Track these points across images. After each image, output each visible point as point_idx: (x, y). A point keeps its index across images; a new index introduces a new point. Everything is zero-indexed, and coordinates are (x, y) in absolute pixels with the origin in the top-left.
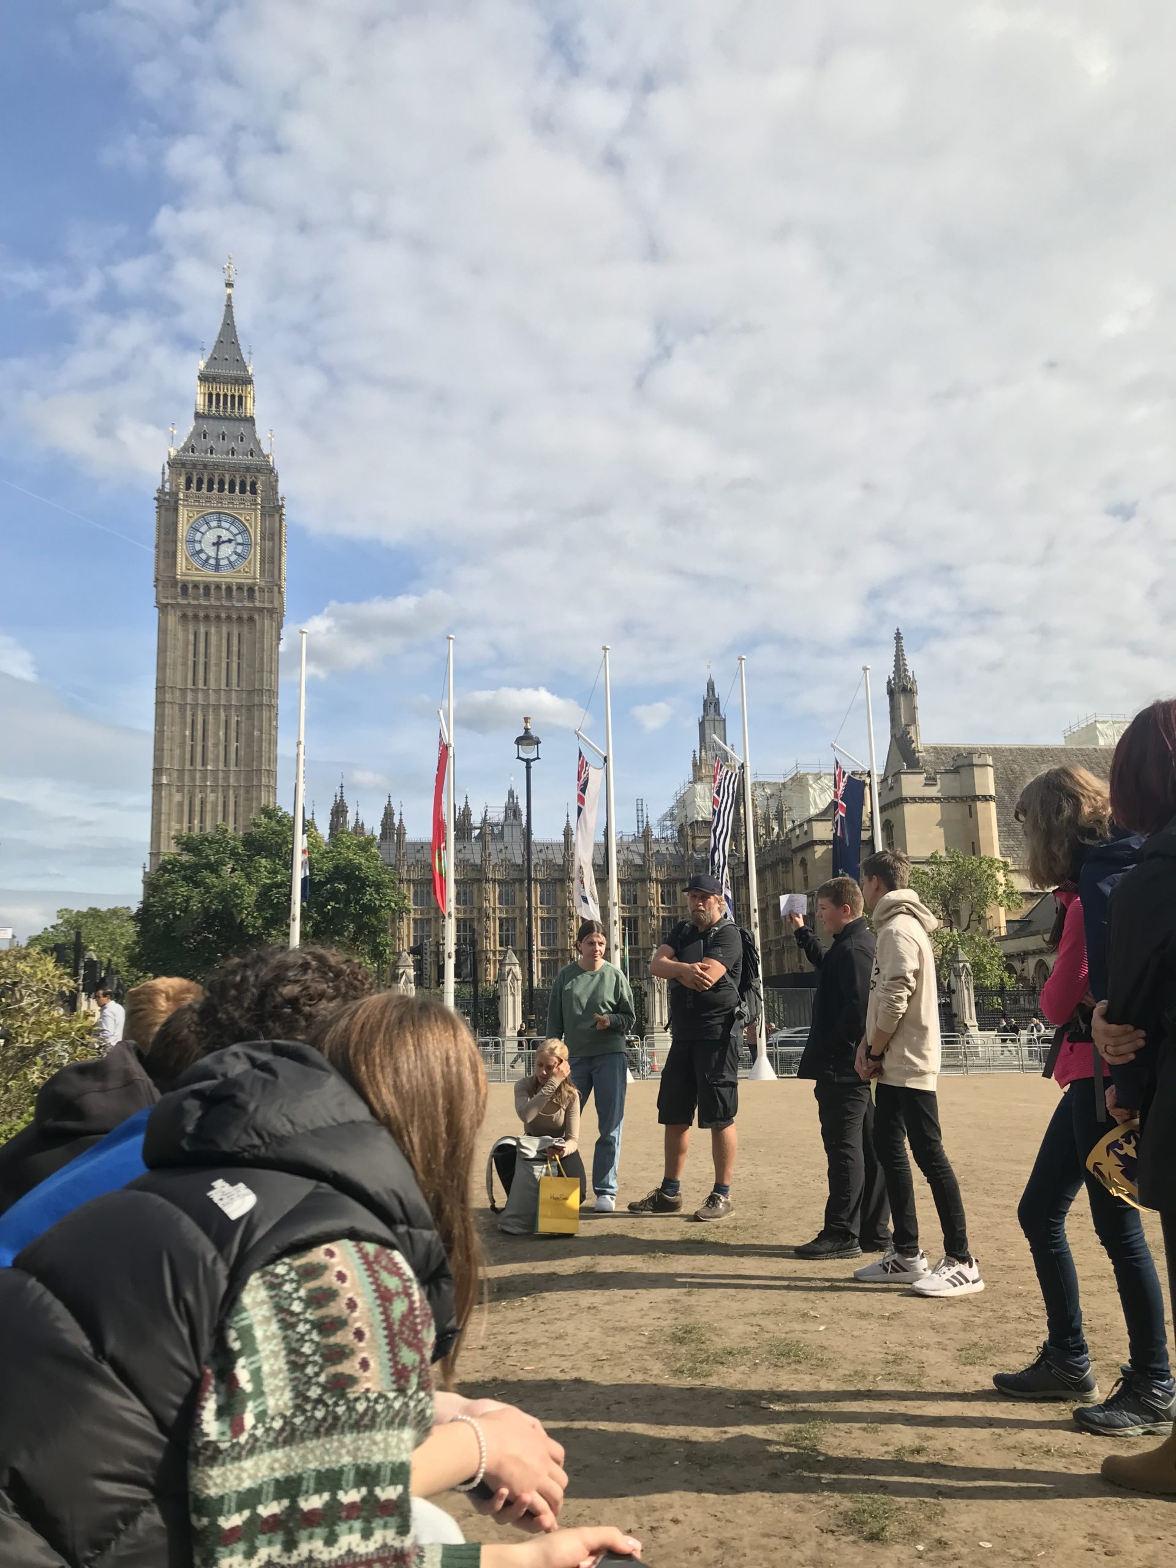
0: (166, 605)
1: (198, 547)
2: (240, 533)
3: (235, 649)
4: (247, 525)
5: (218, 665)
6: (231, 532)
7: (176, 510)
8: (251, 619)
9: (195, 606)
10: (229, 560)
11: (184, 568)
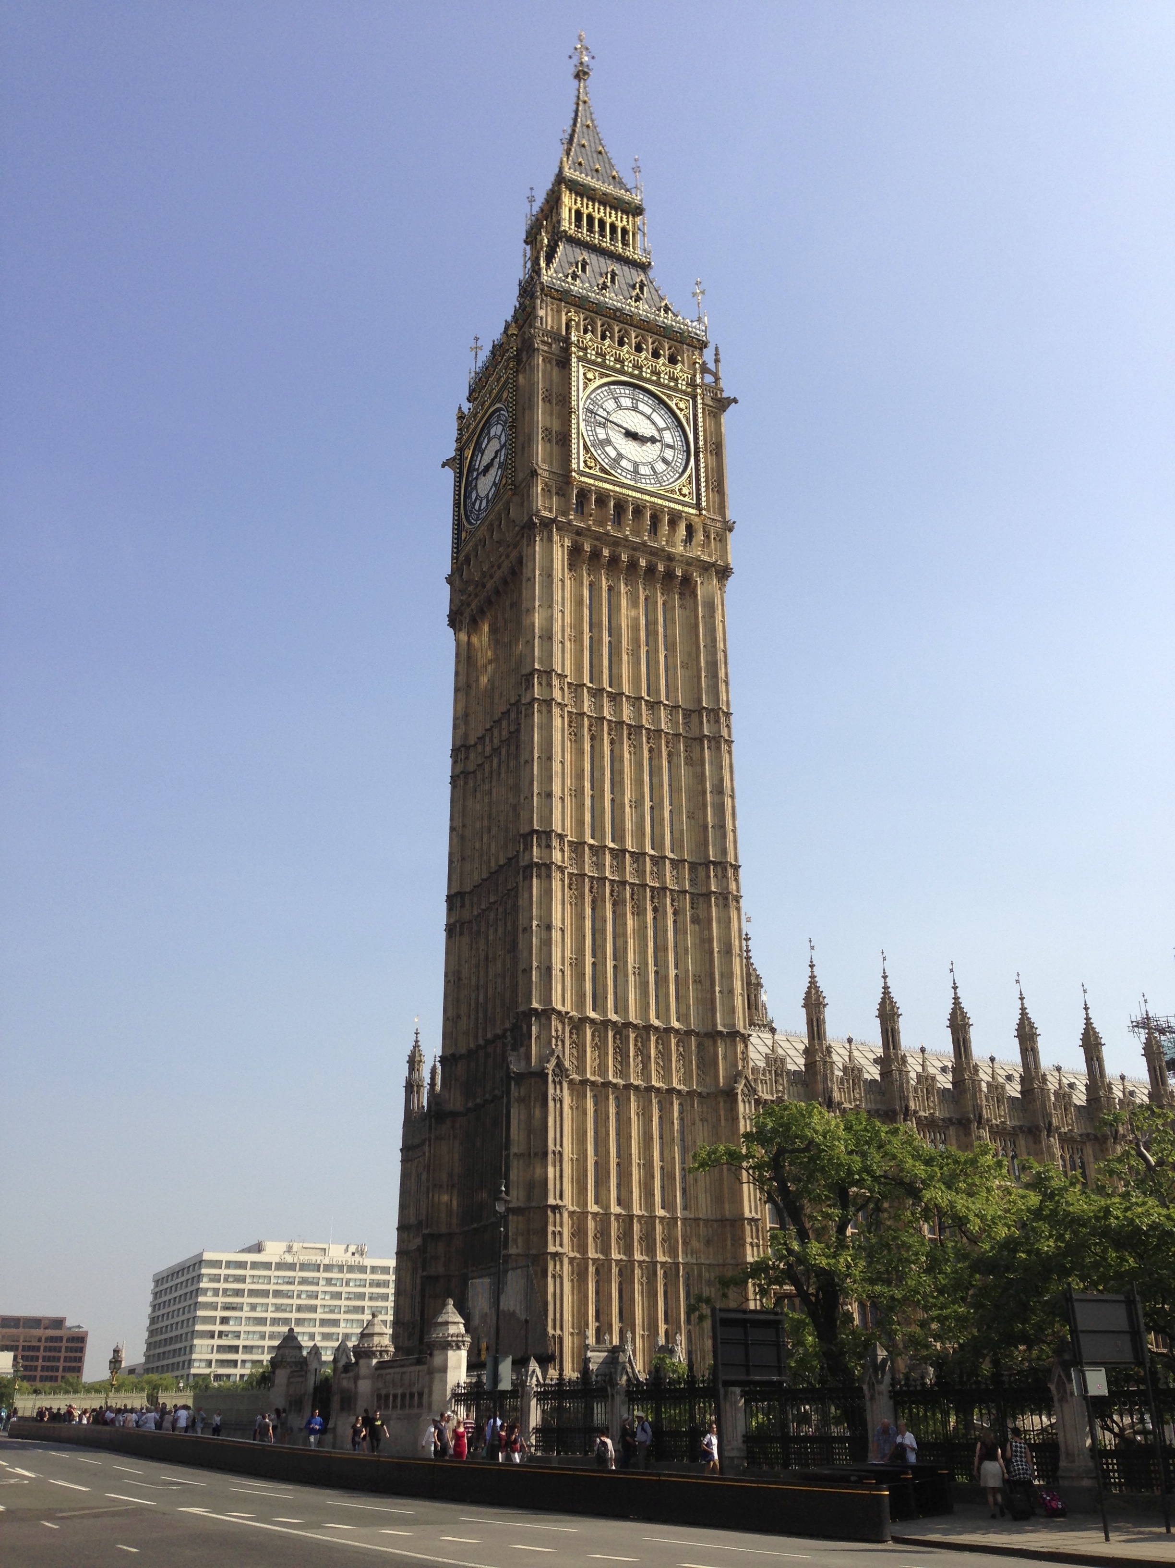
0: (547, 524)
1: (601, 434)
2: (668, 428)
3: (661, 630)
4: (681, 416)
5: (635, 653)
6: (654, 423)
7: (564, 364)
8: (687, 582)
9: (598, 537)
10: (653, 468)
11: (582, 464)
